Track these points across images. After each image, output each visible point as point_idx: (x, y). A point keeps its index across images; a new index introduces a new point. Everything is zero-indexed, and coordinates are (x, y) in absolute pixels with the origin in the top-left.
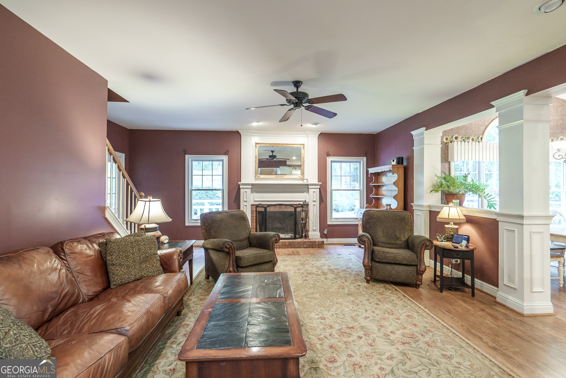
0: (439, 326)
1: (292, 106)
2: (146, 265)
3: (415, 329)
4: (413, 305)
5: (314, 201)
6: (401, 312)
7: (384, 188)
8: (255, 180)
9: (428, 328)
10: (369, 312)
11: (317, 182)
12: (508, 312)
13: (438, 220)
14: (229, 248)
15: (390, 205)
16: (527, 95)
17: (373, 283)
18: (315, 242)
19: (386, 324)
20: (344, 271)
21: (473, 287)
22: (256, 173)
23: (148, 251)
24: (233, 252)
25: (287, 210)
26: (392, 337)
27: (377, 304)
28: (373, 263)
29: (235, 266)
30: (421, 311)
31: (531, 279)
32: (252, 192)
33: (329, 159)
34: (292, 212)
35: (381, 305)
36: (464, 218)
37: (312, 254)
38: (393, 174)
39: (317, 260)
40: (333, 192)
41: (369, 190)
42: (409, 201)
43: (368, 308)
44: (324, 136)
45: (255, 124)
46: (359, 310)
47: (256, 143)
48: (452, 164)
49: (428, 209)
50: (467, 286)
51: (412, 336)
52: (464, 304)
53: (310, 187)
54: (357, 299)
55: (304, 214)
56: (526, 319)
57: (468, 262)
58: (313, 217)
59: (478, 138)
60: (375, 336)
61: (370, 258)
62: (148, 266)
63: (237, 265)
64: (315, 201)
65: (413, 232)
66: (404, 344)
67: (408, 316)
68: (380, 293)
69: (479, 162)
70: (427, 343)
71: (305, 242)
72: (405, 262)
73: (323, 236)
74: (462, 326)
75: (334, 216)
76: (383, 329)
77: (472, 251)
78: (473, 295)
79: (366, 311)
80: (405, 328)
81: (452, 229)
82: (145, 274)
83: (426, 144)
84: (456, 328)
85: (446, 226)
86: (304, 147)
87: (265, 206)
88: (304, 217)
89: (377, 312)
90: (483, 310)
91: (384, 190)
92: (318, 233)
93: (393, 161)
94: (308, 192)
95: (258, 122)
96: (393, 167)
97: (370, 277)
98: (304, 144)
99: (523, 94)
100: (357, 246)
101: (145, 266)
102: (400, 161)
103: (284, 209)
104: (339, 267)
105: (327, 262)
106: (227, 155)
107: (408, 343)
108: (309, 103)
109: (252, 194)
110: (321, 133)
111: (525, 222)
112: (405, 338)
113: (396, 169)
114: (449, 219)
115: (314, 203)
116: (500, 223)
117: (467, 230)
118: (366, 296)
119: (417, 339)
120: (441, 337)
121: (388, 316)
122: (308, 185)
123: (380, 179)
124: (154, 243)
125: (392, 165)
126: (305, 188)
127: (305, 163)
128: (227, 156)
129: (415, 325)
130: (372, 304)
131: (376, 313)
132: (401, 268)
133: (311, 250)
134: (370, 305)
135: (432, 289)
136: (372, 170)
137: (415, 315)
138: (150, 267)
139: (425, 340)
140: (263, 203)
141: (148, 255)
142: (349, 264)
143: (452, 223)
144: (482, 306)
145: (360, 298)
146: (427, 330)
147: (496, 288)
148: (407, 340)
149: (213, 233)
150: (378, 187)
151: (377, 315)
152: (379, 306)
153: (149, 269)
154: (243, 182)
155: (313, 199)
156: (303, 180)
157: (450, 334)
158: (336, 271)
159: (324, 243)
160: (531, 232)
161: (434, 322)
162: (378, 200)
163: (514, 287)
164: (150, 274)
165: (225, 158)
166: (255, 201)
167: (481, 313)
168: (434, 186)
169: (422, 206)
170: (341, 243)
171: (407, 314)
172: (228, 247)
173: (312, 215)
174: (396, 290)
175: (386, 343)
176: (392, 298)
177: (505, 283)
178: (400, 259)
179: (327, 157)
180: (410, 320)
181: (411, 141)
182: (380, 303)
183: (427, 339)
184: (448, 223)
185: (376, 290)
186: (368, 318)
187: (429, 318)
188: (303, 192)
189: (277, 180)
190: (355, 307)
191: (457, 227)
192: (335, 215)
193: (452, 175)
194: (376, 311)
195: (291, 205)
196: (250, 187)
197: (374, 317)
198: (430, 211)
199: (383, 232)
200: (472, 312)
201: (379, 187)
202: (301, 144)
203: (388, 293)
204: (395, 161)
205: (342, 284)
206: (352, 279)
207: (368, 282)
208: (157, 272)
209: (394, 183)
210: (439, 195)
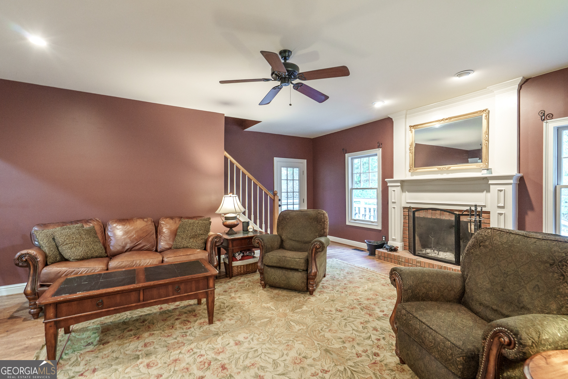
5: (499, 207)
8: (412, 175)
22: (411, 166)
32: (403, 190)
34: (452, 221)
53: (491, 182)
64: (502, 207)
94: (488, 191)
103: (437, 216)
106: (381, 147)
109: (404, 194)
115: (501, 211)
122: (487, 179)
126: (482, 184)
128: (381, 149)
154: (394, 178)
155: (498, 203)
165: (379, 152)
166: (408, 203)
188: (482, 191)
189: (442, 174)
195: (451, 212)
196: (399, 184)
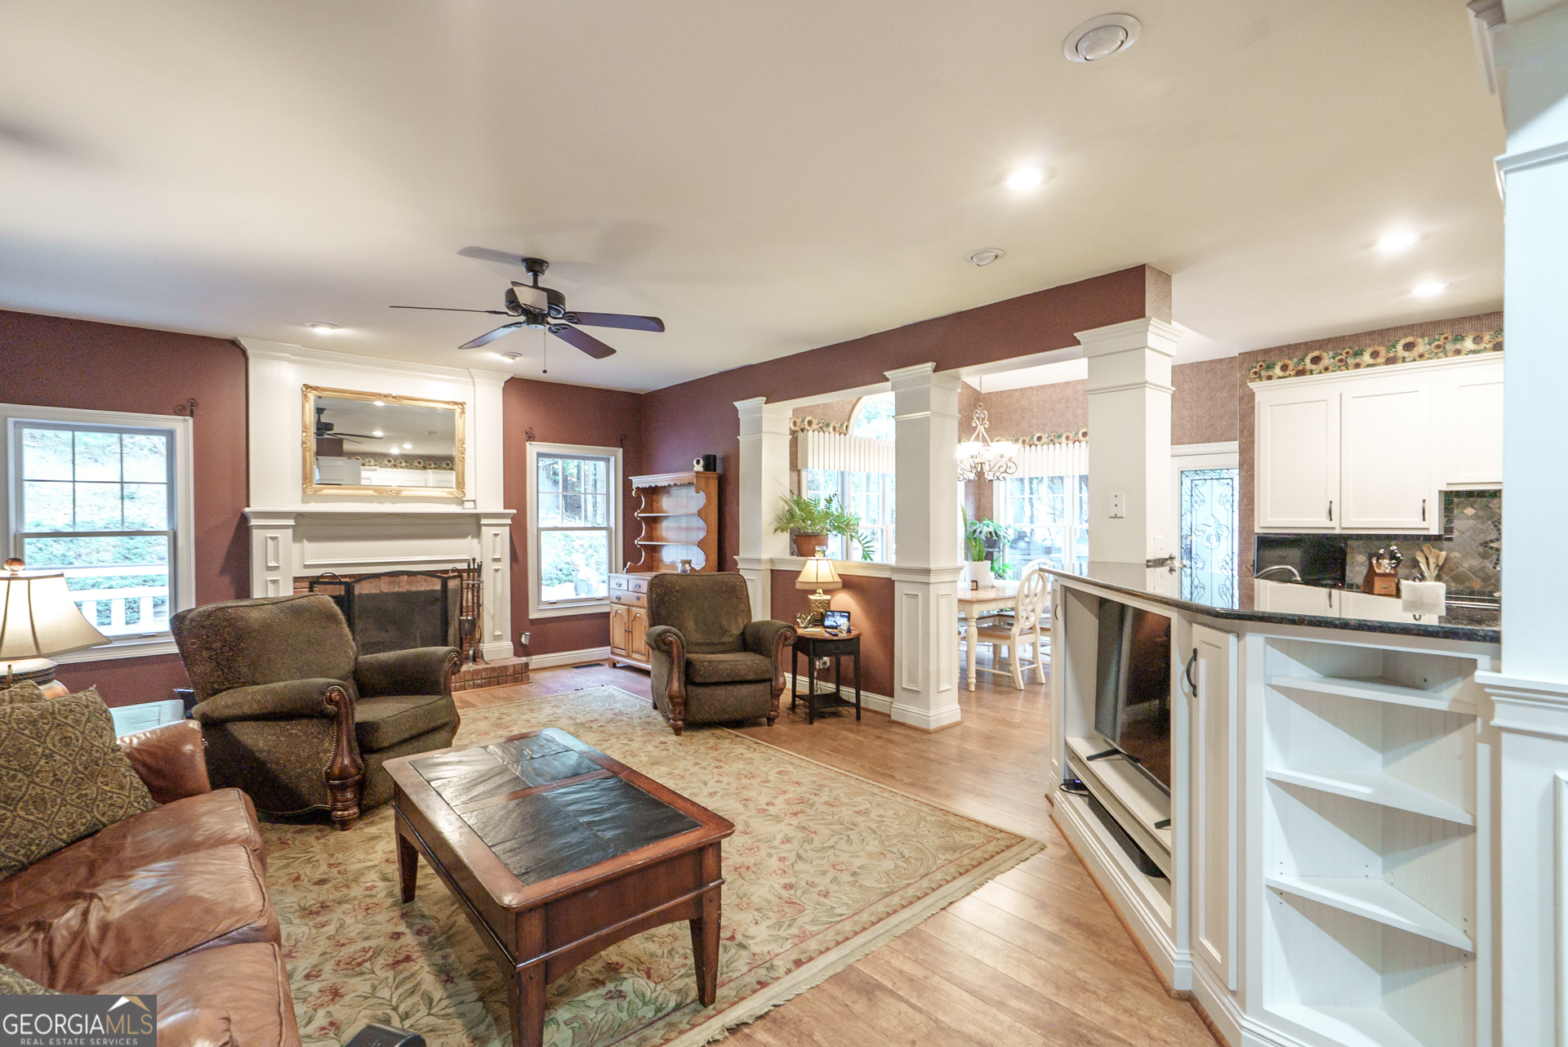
0: (833, 775)
1: (522, 318)
2: (98, 788)
3: (800, 789)
4: (778, 754)
5: (495, 560)
6: (765, 769)
7: (665, 524)
8: (304, 501)
9: (819, 783)
10: (711, 783)
11: (500, 509)
12: (910, 732)
13: (798, 586)
14: (337, 704)
15: (689, 562)
16: (935, 370)
17: (688, 733)
18: (505, 668)
19: (752, 794)
20: (611, 721)
21: (857, 705)
22: (306, 478)
23: (96, 743)
24: (347, 714)
25: (414, 589)
26: (772, 810)
27: (717, 767)
28: (690, 688)
29: (357, 751)
30: (795, 761)
31: (938, 672)
32: (297, 538)
33: (533, 449)
34: (436, 591)
35: (727, 767)
36: (838, 579)
37: (509, 699)
38: (697, 492)
39: (532, 711)
40: (542, 533)
41: (631, 527)
42: (728, 551)
43: (706, 778)
44: (518, 387)
45: (323, 331)
46: (692, 785)
47: (307, 386)
48: (804, 474)
49: (770, 567)
50: (847, 703)
51: (802, 800)
52: (851, 735)
53: (483, 521)
54: (676, 768)
55: (470, 596)
56: (933, 737)
57: (847, 661)
58: (494, 601)
59: (842, 425)
60: (743, 817)
61: (683, 678)
62: (106, 788)
63: (360, 745)
64: (497, 560)
65: (750, 617)
66: (795, 814)
67: (780, 773)
68: (711, 748)
69: (843, 474)
70: (827, 803)
71: (477, 672)
72: (751, 677)
73: (521, 650)
74: (862, 766)
75: (544, 598)
76: (751, 804)
77: (857, 638)
78: (858, 718)
79: (705, 783)
80: (785, 792)
81: (821, 602)
82: (103, 815)
83: (766, 432)
84: (856, 771)
85: (812, 597)
86: (463, 412)
87: (347, 580)
88: (470, 604)
89: (725, 779)
90: (879, 737)
91: (666, 529)
92: (508, 645)
93: (698, 462)
94: (478, 535)
95: (334, 326)
96: (697, 477)
97: (682, 720)
98: (462, 404)
99: (930, 369)
100: (607, 666)
101: (94, 789)
102: (710, 463)
103: (404, 586)
104: (596, 716)
105: (559, 711)
106: (192, 415)
107: (802, 812)
108: (569, 320)
109: (297, 546)
110: (512, 378)
111: (933, 579)
112: (793, 806)
113: (703, 481)
114: (817, 583)
115: (497, 566)
116: (896, 584)
117: (844, 600)
118: (689, 758)
119: (811, 802)
120: (843, 790)
121: (748, 781)
122: (477, 517)
123: (657, 502)
124: (104, 715)
125: (697, 472)
126: (469, 525)
127: (466, 456)
128: (190, 420)
129: (798, 783)
130: (708, 768)
131: (725, 783)
132: (744, 690)
133: (500, 691)
134: (706, 772)
135: (793, 722)
136: (640, 482)
137: (790, 768)
138: (113, 792)
139: (823, 799)
140: (338, 571)
141: (98, 755)
142: (615, 706)
143: (821, 591)
144: (876, 732)
145: (682, 765)
146: (820, 786)
147: (888, 699)
148: (798, 808)
149: (244, 670)
150: (653, 522)
151: (728, 784)
152: (722, 770)
153: (111, 798)
154: (255, 506)
155: (494, 554)
156: (461, 502)
157: (853, 782)
158: (595, 726)
159: (530, 668)
160: (938, 595)
161: (822, 771)
162: (654, 551)
163: (916, 689)
164: (121, 812)
165: (183, 427)
166: (306, 566)
167: (878, 742)
168: (779, 518)
169: (759, 561)
170: (564, 663)
171: (777, 770)
172: (338, 698)
173: (492, 598)
174: (737, 736)
175: (768, 822)
176: (739, 751)
177: (904, 686)
178: (743, 672)
179: (527, 444)
180: (786, 778)
181: (733, 423)
182: (722, 764)
183: (825, 796)
184: (814, 592)
185: (702, 744)
186: (715, 793)
187: (813, 767)
188: (464, 536)
190: (680, 782)
191: (828, 597)
192: (550, 593)
193: (804, 496)
194: (721, 779)
195: (433, 574)
196: (292, 522)
197: (724, 789)
198: (772, 571)
199: (696, 623)
200: (867, 744)
201: (656, 520)
202: (456, 403)
203: (726, 744)
204: (702, 462)
205: (627, 748)
206: (640, 733)
207: (678, 731)
208: (139, 803)
209: (700, 513)
210: (786, 537)
